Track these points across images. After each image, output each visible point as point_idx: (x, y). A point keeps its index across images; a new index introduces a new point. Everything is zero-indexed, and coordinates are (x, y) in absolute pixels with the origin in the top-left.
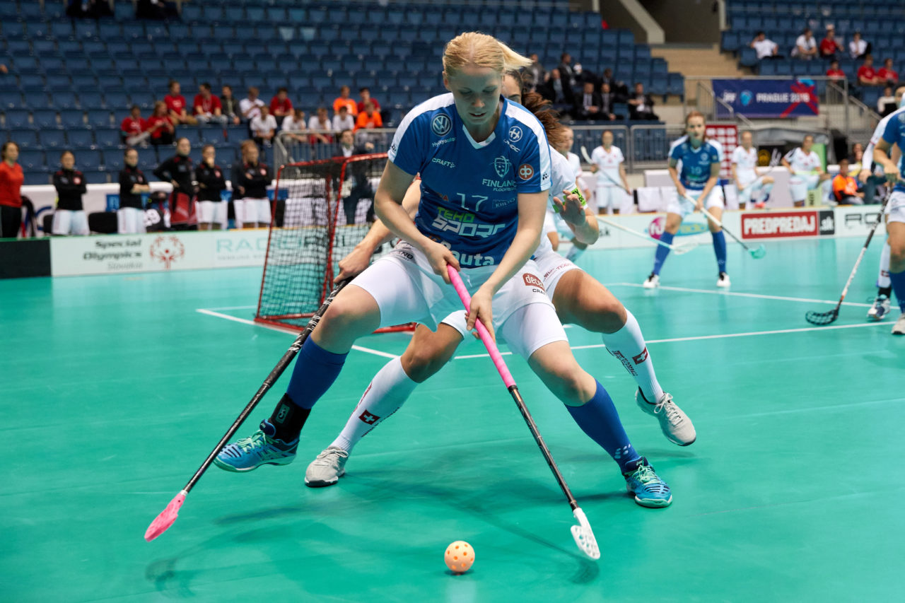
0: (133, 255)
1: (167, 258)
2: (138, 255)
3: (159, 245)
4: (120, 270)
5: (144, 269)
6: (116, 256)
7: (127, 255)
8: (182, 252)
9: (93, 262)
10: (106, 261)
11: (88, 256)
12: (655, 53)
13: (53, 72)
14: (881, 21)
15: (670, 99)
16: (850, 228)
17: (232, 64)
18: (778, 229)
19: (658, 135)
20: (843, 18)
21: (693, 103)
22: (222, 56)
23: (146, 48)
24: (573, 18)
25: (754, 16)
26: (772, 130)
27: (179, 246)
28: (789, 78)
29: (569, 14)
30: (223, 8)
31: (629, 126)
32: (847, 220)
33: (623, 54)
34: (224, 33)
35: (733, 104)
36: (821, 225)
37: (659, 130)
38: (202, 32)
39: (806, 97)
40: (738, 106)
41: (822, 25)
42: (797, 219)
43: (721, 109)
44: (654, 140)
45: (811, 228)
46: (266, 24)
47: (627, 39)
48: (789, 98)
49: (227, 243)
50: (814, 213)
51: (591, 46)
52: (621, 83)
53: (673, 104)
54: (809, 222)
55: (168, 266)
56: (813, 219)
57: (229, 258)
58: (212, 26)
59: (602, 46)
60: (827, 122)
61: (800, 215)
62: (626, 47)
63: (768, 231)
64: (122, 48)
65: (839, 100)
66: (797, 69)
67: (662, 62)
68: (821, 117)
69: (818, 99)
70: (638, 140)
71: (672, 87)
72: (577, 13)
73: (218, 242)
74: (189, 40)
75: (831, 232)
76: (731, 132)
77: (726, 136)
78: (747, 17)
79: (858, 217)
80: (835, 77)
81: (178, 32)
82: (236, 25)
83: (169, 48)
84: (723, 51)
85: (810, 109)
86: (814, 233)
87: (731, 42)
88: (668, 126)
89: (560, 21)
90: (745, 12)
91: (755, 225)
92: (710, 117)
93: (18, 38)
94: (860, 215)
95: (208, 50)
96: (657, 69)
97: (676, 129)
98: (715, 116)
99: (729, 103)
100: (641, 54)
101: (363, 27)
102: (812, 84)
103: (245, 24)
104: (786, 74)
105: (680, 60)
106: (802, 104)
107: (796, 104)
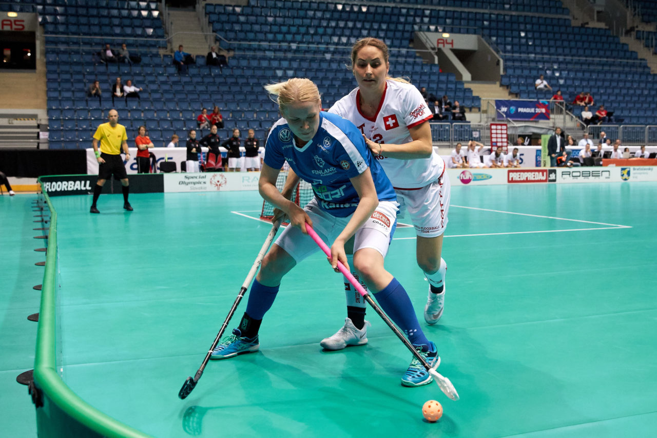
0: (202, 183)
1: (218, 185)
2: (205, 183)
3: (214, 179)
4: (196, 191)
5: (208, 190)
6: (195, 183)
7: (200, 183)
8: (226, 182)
9: (183, 186)
10: (190, 185)
11: (181, 183)
12: (466, 86)
13: (166, 91)
14: (584, 72)
15: (473, 110)
16: (564, 179)
17: (252, 88)
18: (527, 178)
19: (466, 128)
20: (564, 70)
21: (485, 112)
22: (247, 84)
23: (211, 80)
24: (424, 67)
25: (518, 68)
26: (525, 126)
27: (224, 179)
28: (536, 100)
29: (422, 65)
30: (248, 60)
31: (452, 123)
32: (563, 174)
33: (450, 86)
34: (249, 73)
35: (506, 113)
36: (549, 177)
37: (467, 125)
38: (238, 72)
39: (543, 110)
40: (508, 114)
41: (553, 73)
42: (537, 173)
43: (499, 115)
44: (464, 131)
45: (544, 178)
46: (269, 68)
47: (452, 78)
48: (535, 111)
49: (247, 178)
50: (546, 171)
51: (433, 82)
52: (448, 101)
53: (475, 112)
54: (543, 175)
55: (218, 189)
56: (545, 173)
57: (248, 186)
58: (243, 69)
59: (439, 82)
60: (554, 123)
61: (539, 171)
62: (451, 82)
63: (522, 179)
64: (199, 80)
65: (561, 112)
66: (539, 96)
67: (470, 91)
68: (551, 120)
69: (550, 111)
70: (456, 131)
71: (475, 103)
72: (427, 65)
73: (243, 178)
74: (232, 76)
75: (554, 181)
76: (504, 127)
77: (501, 129)
78: (515, 68)
79: (569, 173)
80: (559, 101)
81: (227, 72)
82: (254, 69)
83: (222, 80)
84: (501, 85)
85: (546, 117)
86: (545, 181)
87: (505, 81)
88: (471, 124)
89: (418, 69)
90: (513, 65)
91: (515, 176)
92: (493, 120)
93: (151, 74)
94: (570, 172)
95: (241, 81)
96: (467, 94)
97: (476, 125)
98: (496, 119)
99: (504, 112)
100: (459, 86)
101: (317, 70)
102: (547, 104)
103: (259, 68)
104: (533, 98)
105: (478, 89)
106: (542, 113)
107: (538, 113)
